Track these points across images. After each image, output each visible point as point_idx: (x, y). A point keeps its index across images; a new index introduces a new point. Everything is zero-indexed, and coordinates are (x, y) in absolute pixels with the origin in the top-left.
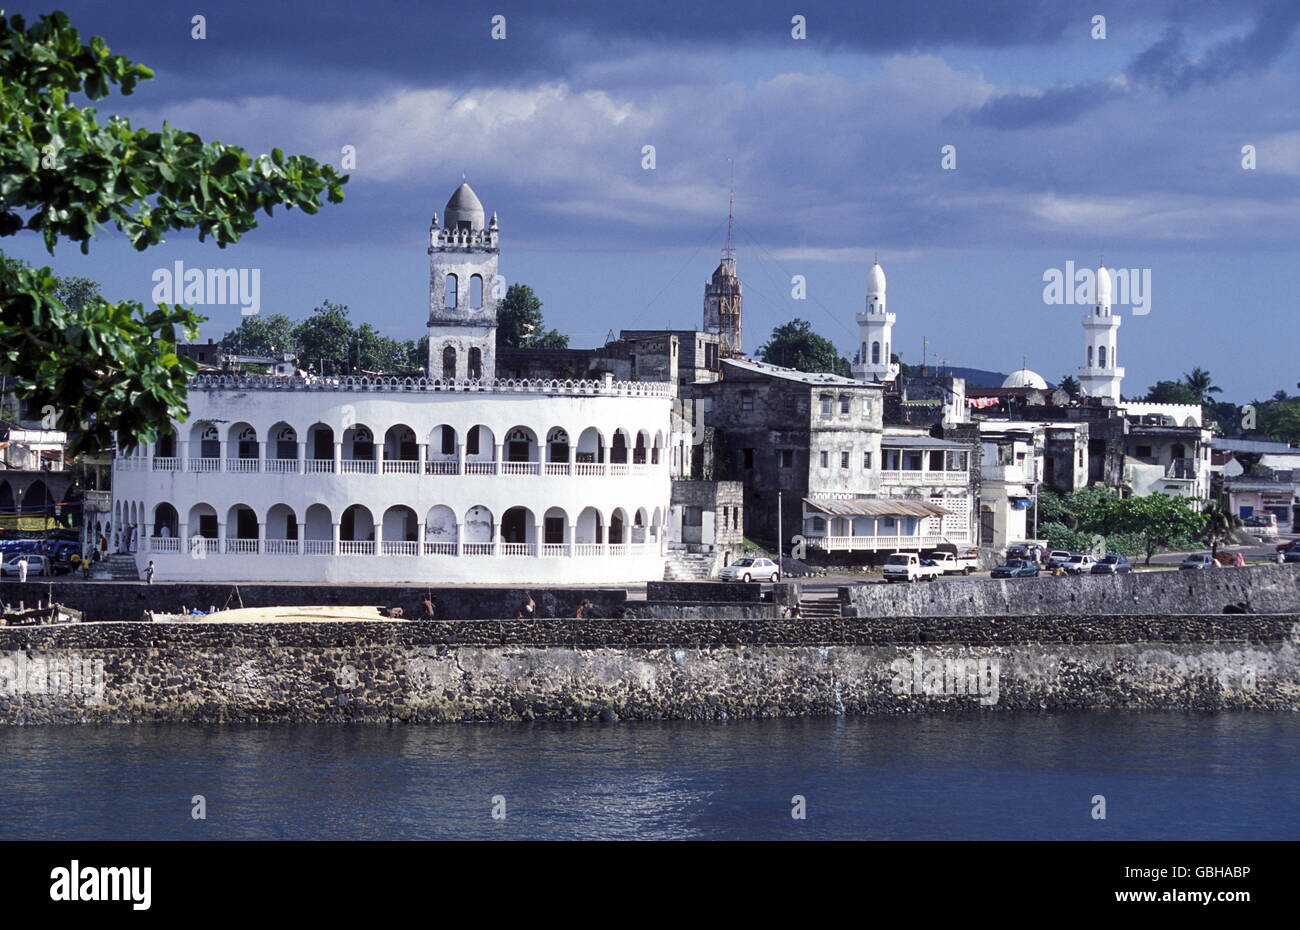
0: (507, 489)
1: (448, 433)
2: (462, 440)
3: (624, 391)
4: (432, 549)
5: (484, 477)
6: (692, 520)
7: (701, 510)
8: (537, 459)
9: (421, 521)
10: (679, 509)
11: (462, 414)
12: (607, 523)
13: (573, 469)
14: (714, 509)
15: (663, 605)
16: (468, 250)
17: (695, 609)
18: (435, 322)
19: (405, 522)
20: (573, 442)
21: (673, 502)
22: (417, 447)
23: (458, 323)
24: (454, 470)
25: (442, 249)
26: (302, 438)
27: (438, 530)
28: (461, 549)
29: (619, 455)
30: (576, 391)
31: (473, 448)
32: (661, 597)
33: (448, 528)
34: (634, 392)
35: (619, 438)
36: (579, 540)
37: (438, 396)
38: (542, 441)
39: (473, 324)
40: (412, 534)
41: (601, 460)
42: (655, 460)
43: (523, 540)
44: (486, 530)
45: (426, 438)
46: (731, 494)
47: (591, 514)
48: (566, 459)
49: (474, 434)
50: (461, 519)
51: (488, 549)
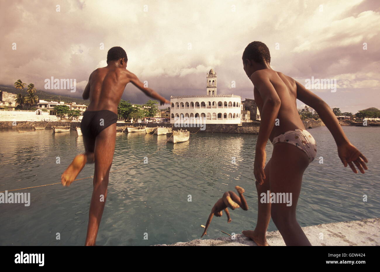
0: (218, 110)
1: (210, 103)
2: (212, 104)
3: (235, 96)
4: (208, 119)
5: (215, 109)
6: (244, 115)
7: (245, 114)
8: (222, 106)
9: (206, 115)
10: (242, 114)
11: (212, 100)
12: (233, 115)
13: (228, 108)
14: (247, 114)
15: (245, 127)
16: (212, 77)
17: (252, 127)
18: (208, 87)
19: (204, 115)
20: (228, 104)
21: (241, 113)
22: (205, 105)
23: (211, 87)
24: (211, 108)
25: (208, 77)
26: (190, 104)
27: (209, 116)
28: (212, 119)
29: (234, 106)
30: (228, 96)
31: (213, 105)
32: (245, 125)
33: (210, 116)
34: (236, 97)
35: (234, 103)
36: (229, 118)
37: (208, 97)
38: (223, 103)
39: (213, 87)
40: (205, 116)
41: (232, 106)
42: (239, 107)
43: (221, 118)
44: (215, 116)
45: (207, 104)
46: (249, 112)
47: (230, 114)
48: (227, 106)
49: (213, 103)
50: (212, 115)
51: (216, 119)
